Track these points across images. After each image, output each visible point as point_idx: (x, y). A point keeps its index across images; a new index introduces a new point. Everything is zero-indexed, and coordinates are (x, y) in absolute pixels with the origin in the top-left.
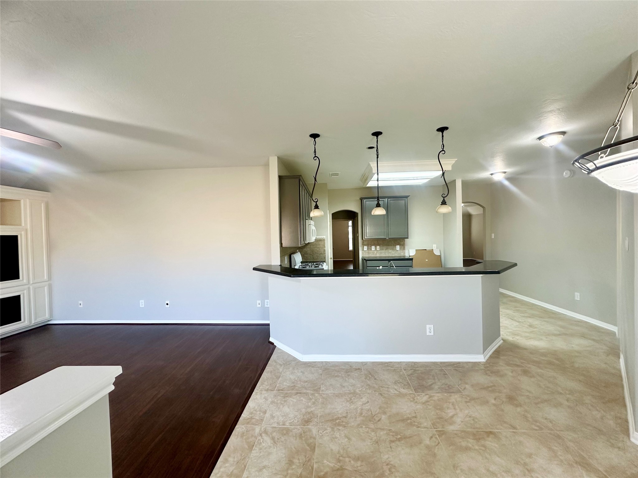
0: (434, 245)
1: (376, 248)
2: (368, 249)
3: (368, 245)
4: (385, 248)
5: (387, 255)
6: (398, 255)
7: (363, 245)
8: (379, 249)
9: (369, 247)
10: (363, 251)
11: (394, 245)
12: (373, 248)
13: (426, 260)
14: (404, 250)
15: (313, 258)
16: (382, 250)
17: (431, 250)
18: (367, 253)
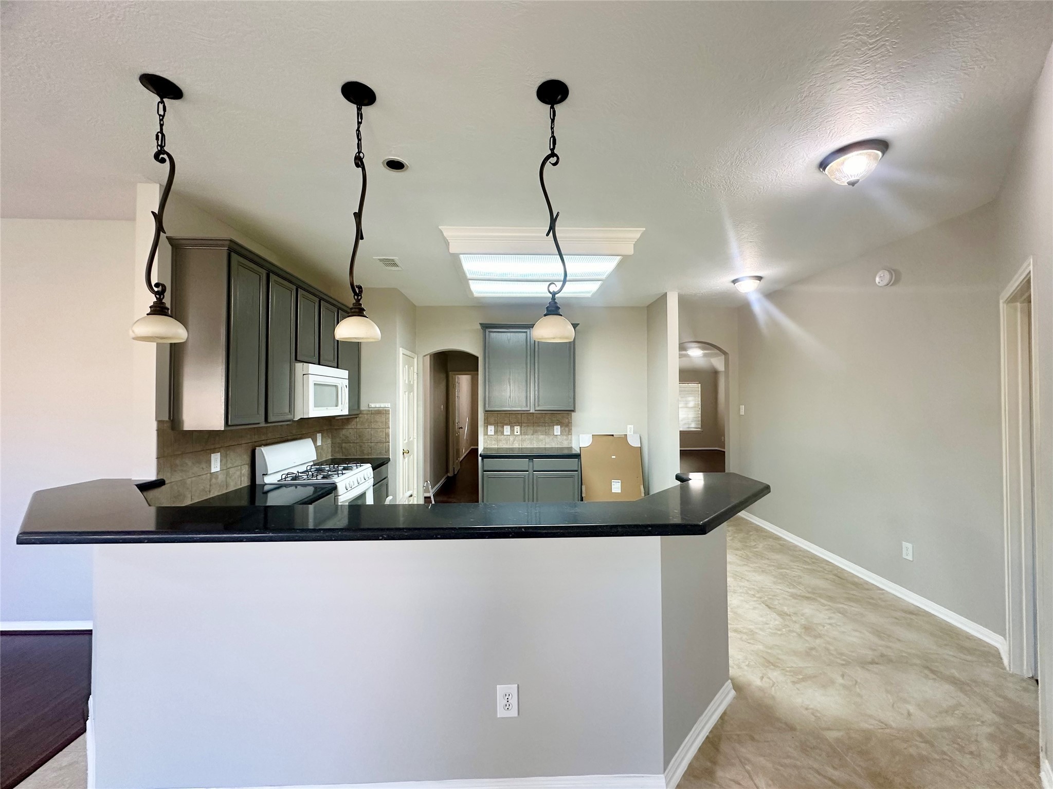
0: (629, 426)
1: (512, 431)
2: (496, 432)
3: (496, 424)
4: (530, 429)
5: (535, 446)
6: (556, 446)
7: (487, 423)
8: (519, 433)
9: (500, 428)
10: (486, 437)
11: (549, 426)
12: (507, 430)
13: (613, 457)
14: (569, 434)
15: (362, 452)
16: (526, 434)
17: (623, 436)
18: (495, 441)
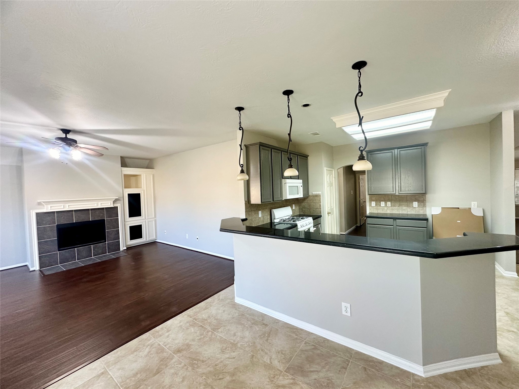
0: (473, 203)
1: (386, 204)
2: (376, 205)
3: (376, 201)
4: (397, 204)
5: (401, 213)
6: (415, 213)
7: (371, 200)
8: (390, 206)
9: (378, 203)
10: (371, 207)
11: (410, 202)
12: (383, 204)
13: (458, 221)
14: (424, 207)
15: (310, 212)
16: (395, 206)
17: (468, 209)
18: (375, 209)
